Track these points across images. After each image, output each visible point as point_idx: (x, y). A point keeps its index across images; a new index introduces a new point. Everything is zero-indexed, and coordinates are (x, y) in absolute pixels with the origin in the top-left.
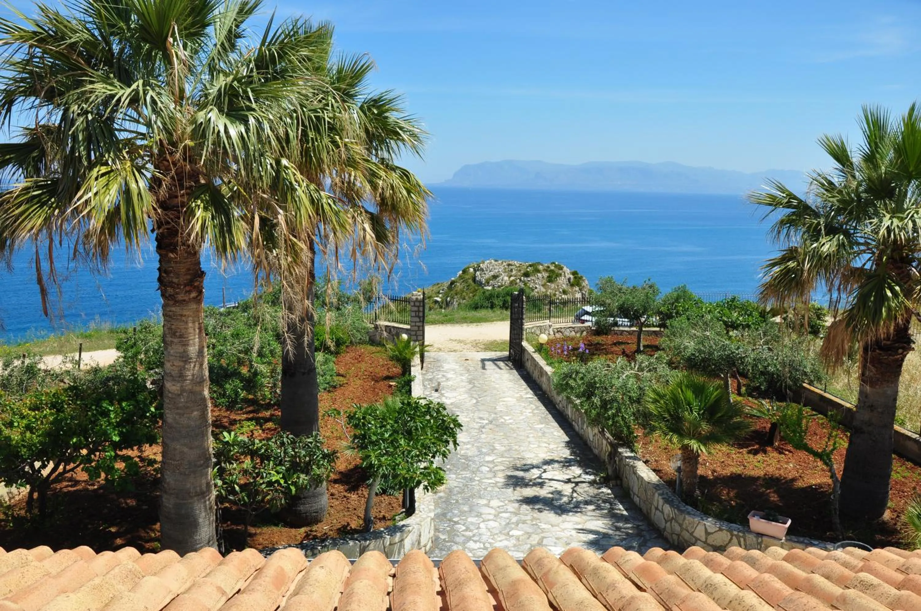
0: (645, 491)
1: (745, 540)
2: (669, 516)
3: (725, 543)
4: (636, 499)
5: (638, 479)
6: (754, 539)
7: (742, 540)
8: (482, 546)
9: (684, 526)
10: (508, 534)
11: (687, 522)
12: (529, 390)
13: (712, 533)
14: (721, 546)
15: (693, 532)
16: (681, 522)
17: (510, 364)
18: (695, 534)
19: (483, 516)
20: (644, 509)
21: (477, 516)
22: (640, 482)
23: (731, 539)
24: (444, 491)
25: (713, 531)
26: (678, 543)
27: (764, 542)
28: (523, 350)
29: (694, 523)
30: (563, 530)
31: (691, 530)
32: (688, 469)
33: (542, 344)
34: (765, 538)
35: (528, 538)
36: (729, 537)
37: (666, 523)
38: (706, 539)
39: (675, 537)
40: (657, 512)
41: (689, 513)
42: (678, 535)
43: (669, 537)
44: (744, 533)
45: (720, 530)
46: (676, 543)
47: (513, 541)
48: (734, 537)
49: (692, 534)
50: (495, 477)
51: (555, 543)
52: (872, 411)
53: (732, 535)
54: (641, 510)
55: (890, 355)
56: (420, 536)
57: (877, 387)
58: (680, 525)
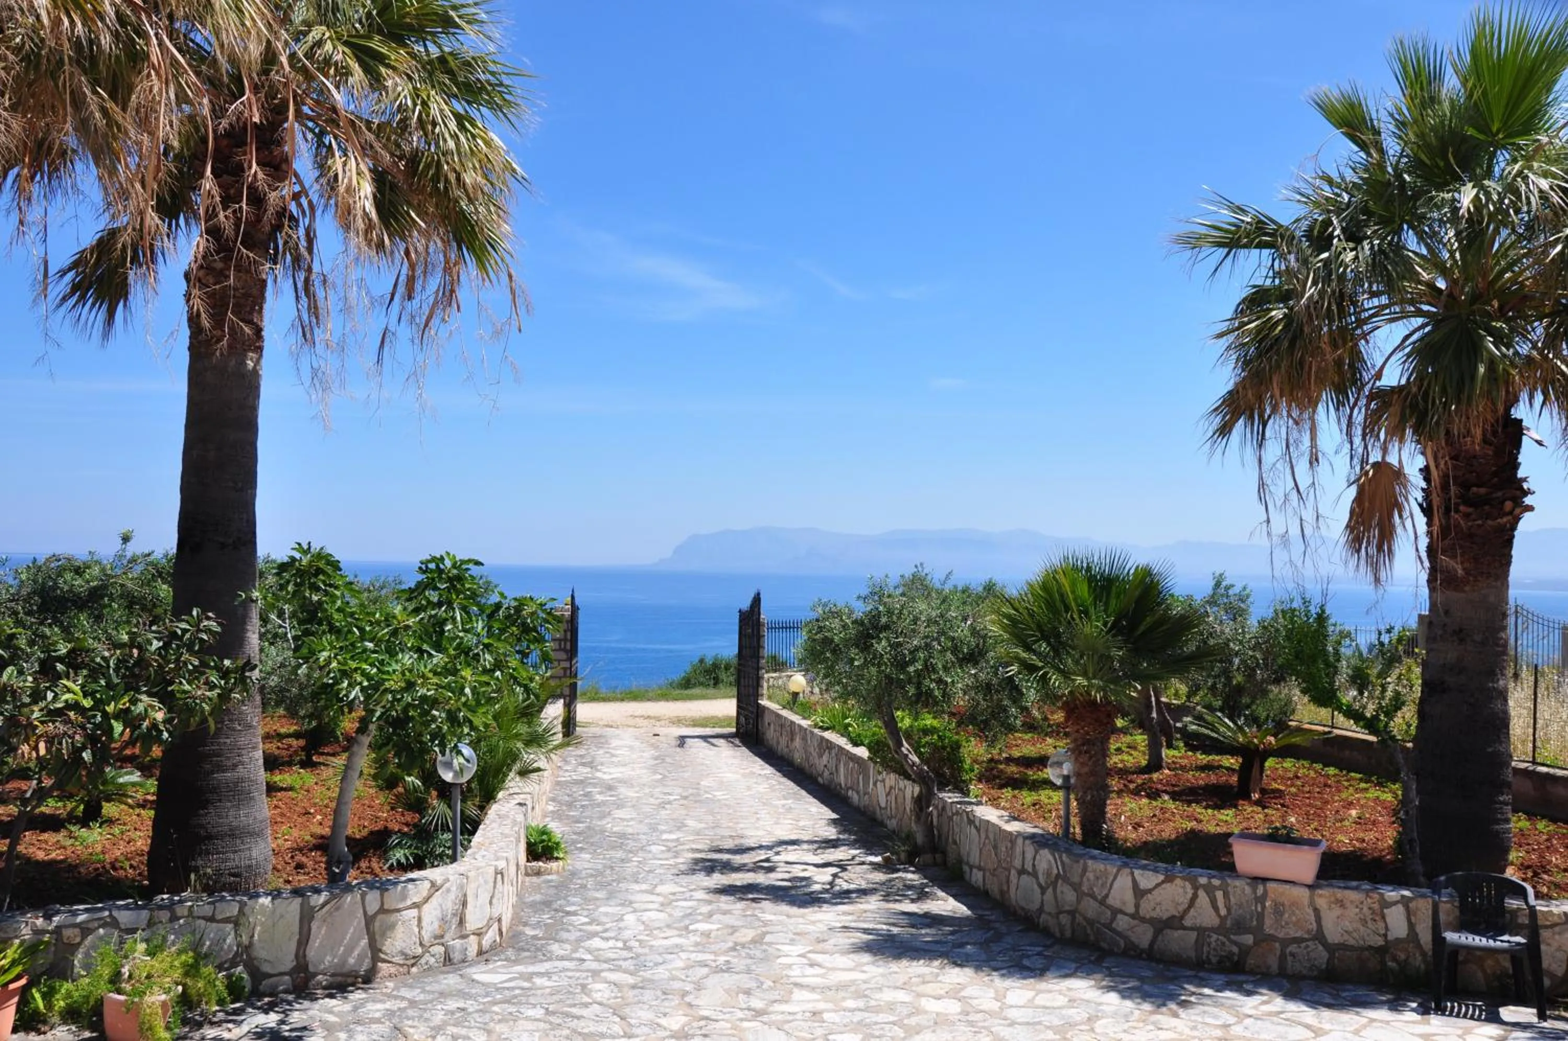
0: (995, 847)
1: (1226, 895)
2: (1048, 874)
3: (1181, 909)
4: (977, 877)
5: (978, 830)
6: (1248, 890)
7: (1219, 895)
8: (620, 944)
9: (1085, 888)
10: (686, 928)
11: (1090, 875)
12: (767, 766)
13: (1150, 891)
14: (1173, 917)
15: (1107, 896)
16: (1076, 879)
17: (737, 741)
18: (1110, 901)
19: (634, 905)
20: (994, 889)
21: (622, 905)
22: (983, 836)
23: (1195, 897)
24: (558, 873)
25: (1150, 885)
26: (1073, 931)
27: (1271, 895)
28: (760, 711)
29: (1105, 873)
30: (813, 923)
31: (1099, 892)
32: (1086, 769)
33: (795, 695)
34: (1271, 885)
35: (732, 934)
36: (1190, 892)
37: (1043, 893)
38: (1137, 906)
39: (1065, 919)
40: (1024, 877)
41: (1093, 858)
42: (1072, 913)
43: (1052, 922)
44: (1222, 878)
45: (1169, 879)
46: (1068, 934)
47: (694, 938)
48: (1201, 893)
49: (1103, 902)
50: (675, 857)
51: (793, 940)
52: (1462, 641)
53: (1196, 888)
54: (986, 893)
55: (1488, 516)
56: (464, 904)
57: (1467, 588)
58: (1076, 887)
